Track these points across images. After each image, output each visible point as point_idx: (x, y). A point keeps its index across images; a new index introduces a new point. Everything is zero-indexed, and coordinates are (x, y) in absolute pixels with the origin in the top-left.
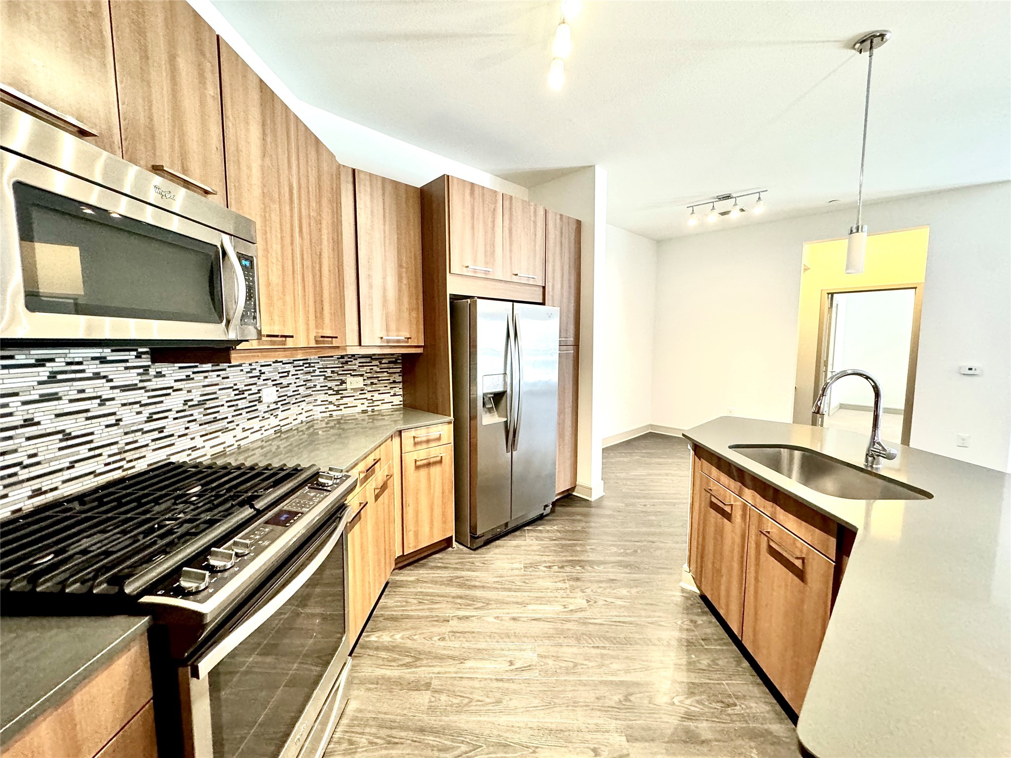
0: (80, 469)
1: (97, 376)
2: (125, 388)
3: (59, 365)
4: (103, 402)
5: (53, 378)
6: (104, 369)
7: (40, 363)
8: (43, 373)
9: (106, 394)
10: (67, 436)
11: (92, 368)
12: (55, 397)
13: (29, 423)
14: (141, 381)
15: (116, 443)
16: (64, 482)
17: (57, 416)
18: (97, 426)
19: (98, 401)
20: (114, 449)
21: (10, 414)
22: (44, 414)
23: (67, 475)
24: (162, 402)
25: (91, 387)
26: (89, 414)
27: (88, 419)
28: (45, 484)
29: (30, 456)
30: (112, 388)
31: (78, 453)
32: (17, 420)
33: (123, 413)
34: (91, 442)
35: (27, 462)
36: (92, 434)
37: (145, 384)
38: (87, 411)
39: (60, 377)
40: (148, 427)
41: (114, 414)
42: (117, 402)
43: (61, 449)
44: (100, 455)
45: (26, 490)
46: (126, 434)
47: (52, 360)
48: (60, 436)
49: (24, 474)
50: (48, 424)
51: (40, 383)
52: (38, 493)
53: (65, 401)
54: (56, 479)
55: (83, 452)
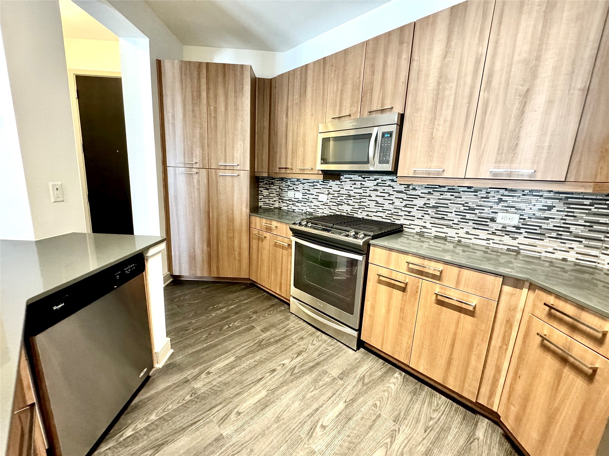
0: (379, 214)
1: (389, 186)
2: (398, 192)
3: (379, 181)
4: (390, 195)
5: (377, 185)
6: (392, 184)
7: (375, 180)
8: (375, 183)
9: (391, 192)
10: (377, 203)
11: (389, 183)
12: (376, 190)
13: (370, 196)
14: (405, 190)
15: (391, 210)
16: (374, 216)
17: (376, 196)
18: (386, 203)
19: (388, 194)
20: (390, 212)
21: (366, 193)
22: (373, 194)
23: (375, 214)
24: (413, 201)
25: (388, 189)
26: (385, 198)
27: (384, 199)
28: (370, 214)
29: (368, 205)
30: (394, 191)
31: (379, 209)
32: (367, 194)
33: (395, 200)
34: (383, 207)
35: (367, 206)
36: (384, 204)
37: (407, 192)
38: (384, 197)
39: (379, 184)
40: (403, 209)
41: (392, 200)
42: (394, 196)
43: (375, 206)
44: (385, 212)
45: (365, 213)
46: (395, 208)
47: (378, 179)
48: (376, 202)
49: (366, 209)
50: (374, 198)
51: (374, 185)
52: (368, 215)
53: (379, 192)
54: (372, 214)
55: (380, 209)
